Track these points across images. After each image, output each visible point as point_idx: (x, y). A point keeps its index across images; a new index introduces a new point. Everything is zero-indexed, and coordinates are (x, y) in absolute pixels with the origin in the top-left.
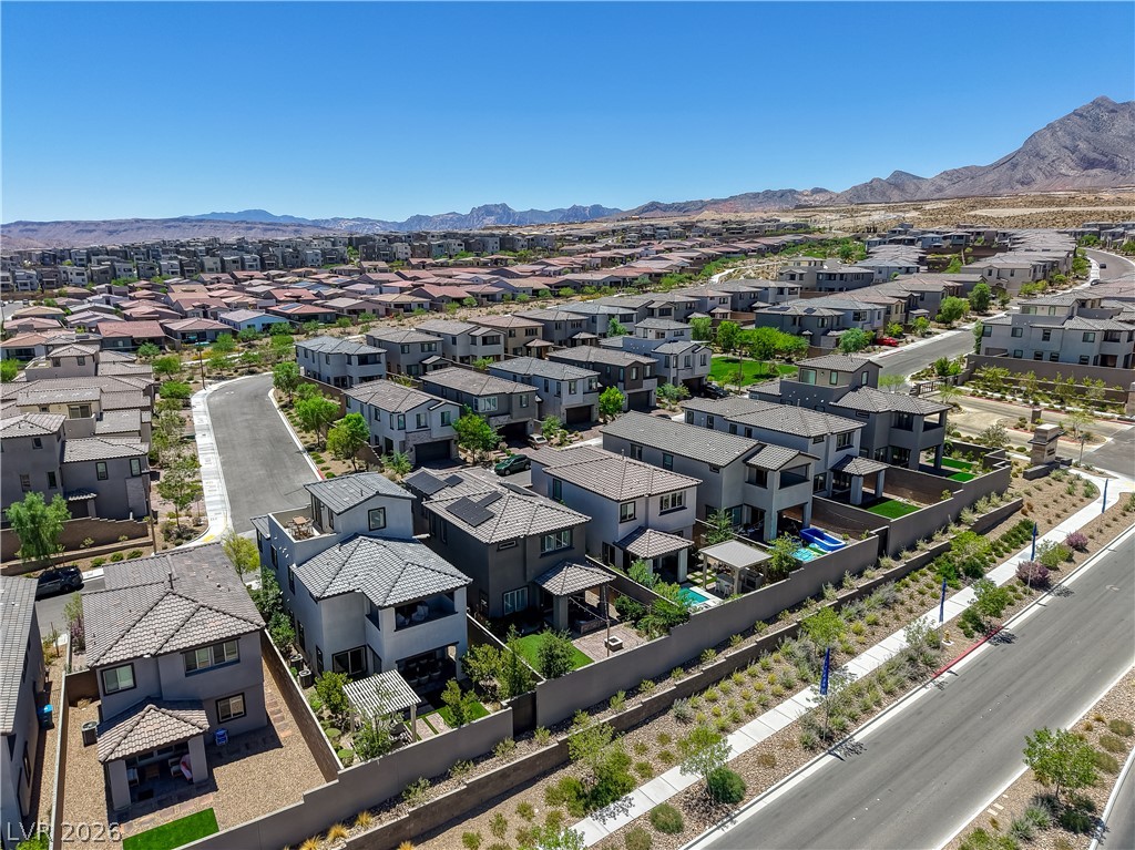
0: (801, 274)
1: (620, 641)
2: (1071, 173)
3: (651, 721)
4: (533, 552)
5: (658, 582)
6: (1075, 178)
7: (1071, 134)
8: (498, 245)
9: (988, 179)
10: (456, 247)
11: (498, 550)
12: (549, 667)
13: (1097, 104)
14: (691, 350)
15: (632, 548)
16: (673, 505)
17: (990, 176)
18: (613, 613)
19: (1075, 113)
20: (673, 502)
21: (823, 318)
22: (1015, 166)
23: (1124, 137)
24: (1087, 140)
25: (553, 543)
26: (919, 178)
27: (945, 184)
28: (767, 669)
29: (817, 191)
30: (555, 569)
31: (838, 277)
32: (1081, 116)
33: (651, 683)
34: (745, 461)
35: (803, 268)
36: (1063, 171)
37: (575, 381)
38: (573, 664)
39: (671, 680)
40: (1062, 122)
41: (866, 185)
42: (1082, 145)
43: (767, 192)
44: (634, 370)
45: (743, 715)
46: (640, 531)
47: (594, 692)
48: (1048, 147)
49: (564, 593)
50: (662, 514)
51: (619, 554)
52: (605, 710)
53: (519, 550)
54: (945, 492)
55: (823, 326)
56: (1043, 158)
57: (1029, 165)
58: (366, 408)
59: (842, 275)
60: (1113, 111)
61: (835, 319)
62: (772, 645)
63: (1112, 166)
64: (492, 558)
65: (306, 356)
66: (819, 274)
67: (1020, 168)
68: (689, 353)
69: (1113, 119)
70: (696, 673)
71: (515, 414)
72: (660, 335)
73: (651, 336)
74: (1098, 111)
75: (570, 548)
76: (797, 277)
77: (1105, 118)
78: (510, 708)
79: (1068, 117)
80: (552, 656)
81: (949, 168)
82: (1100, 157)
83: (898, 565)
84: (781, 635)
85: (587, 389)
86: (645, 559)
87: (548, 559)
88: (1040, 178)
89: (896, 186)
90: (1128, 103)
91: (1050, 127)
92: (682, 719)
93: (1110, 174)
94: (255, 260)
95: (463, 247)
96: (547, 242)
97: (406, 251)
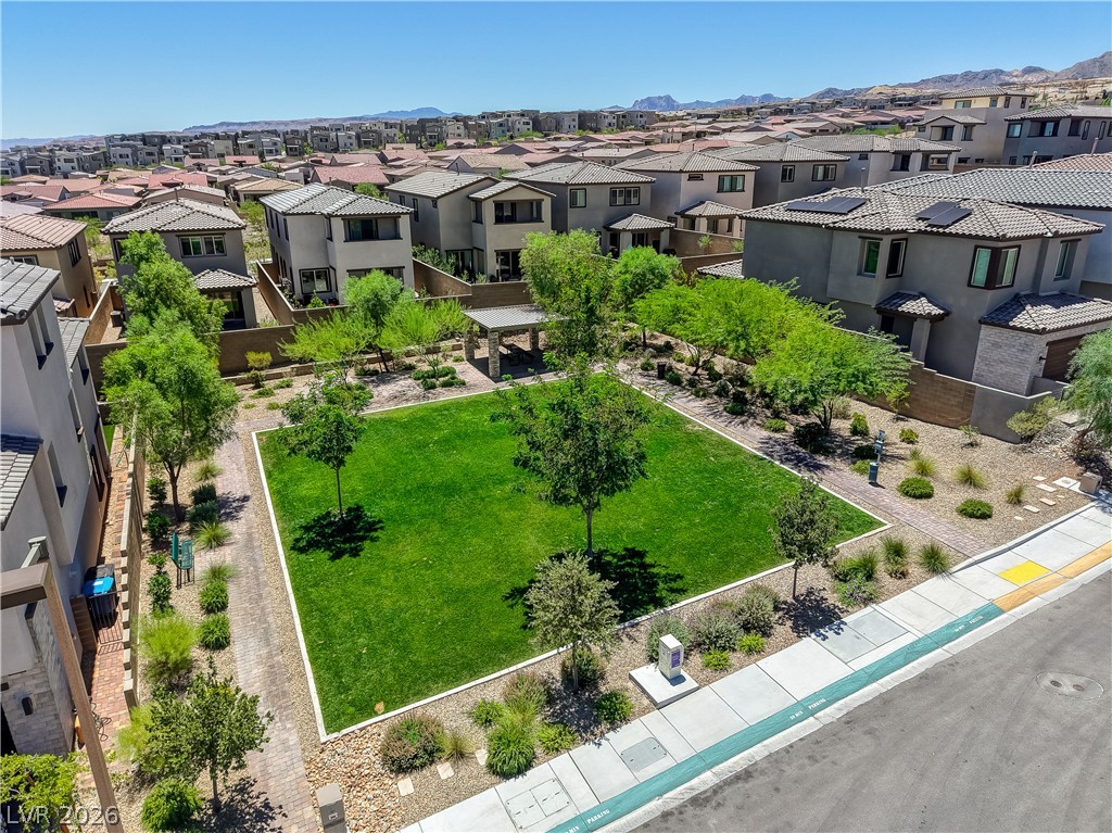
0: (968, 127)
8: (576, 123)
21: (997, 248)
29: (1029, 70)
31: (1064, 127)
35: (974, 113)
55: (992, 280)
59: (1076, 121)
61: (1055, 252)
66: (1012, 123)
76: (958, 132)
95: (530, 126)
96: (645, 119)
97: (458, 132)
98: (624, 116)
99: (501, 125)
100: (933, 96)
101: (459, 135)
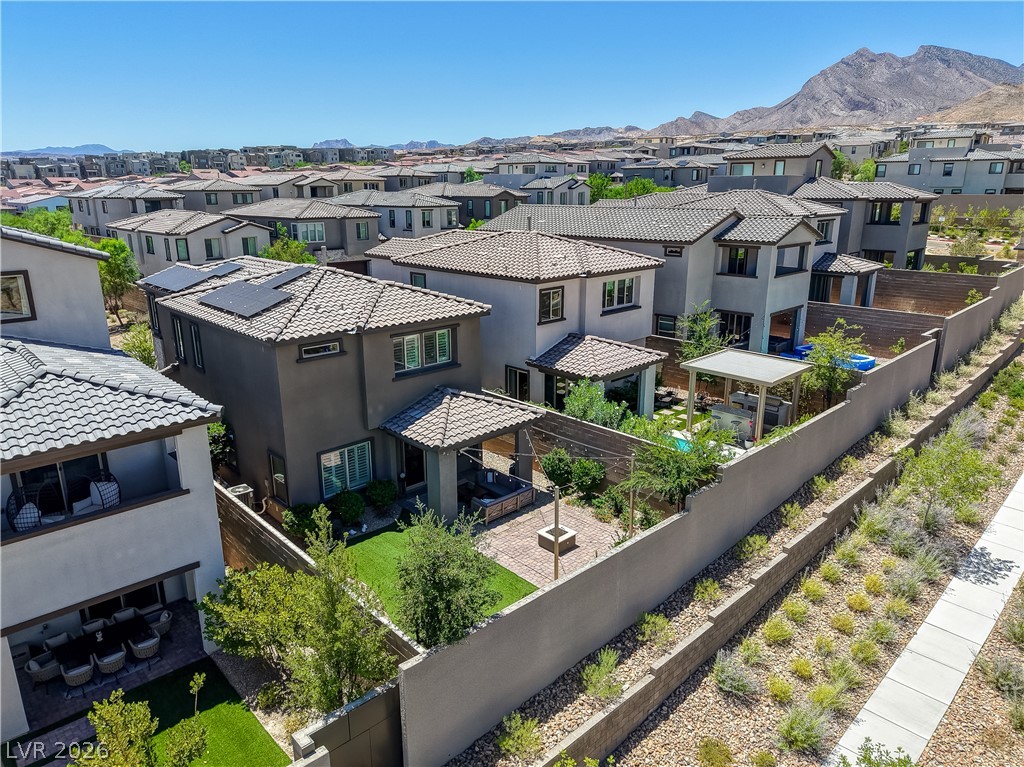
1: (571, 533)
2: (841, 113)
3: (672, 709)
4: (379, 367)
5: (624, 415)
6: (844, 119)
7: (840, 79)
8: (337, 156)
9: (774, 118)
10: (294, 158)
11: (300, 360)
12: (432, 613)
13: (860, 54)
14: (567, 185)
15: (564, 364)
16: (620, 301)
17: (775, 116)
18: (540, 482)
19: (842, 62)
20: (619, 298)
21: (698, 170)
22: (795, 108)
23: (882, 84)
24: (853, 85)
25: (419, 353)
26: (715, 118)
27: (738, 123)
28: (854, 566)
29: (630, 129)
30: (427, 400)
31: (692, 151)
32: (847, 64)
33: (660, 620)
34: (718, 239)
35: (654, 145)
36: (834, 112)
37: (430, 208)
38: (494, 599)
39: (695, 608)
40: (832, 69)
41: (672, 123)
42: (849, 89)
43: (586, 129)
44: (503, 203)
45: (857, 673)
46: (574, 338)
47: (544, 661)
48: (822, 90)
49: (448, 442)
50: (604, 313)
51: (537, 380)
52: (572, 699)
53: (348, 362)
54: (974, 291)
55: (697, 179)
56: (818, 100)
57: (806, 107)
58: (134, 237)
59: (696, 149)
60: (872, 61)
61: (710, 172)
62: (845, 520)
63: (873, 109)
64: (288, 376)
65: (80, 208)
66: (672, 150)
67: (800, 109)
68: (565, 189)
69: (872, 67)
70: (740, 588)
71: (350, 248)
72: (529, 169)
73: (519, 171)
74: (860, 60)
75: (453, 364)
77: (866, 66)
78: (322, 751)
79: (837, 65)
80: (438, 586)
81: (740, 109)
82: (863, 100)
83: (963, 386)
84: (857, 499)
85: (446, 224)
86: (594, 379)
87: (410, 382)
88: (815, 117)
89: (698, 125)
90: (884, 54)
91: (823, 73)
92: (739, 697)
93: (872, 115)
94: (74, 169)
95: (301, 158)
96: (387, 155)
97: (241, 161)
98: (372, 152)
99: (277, 157)
100: (586, 144)
101: (242, 164)
